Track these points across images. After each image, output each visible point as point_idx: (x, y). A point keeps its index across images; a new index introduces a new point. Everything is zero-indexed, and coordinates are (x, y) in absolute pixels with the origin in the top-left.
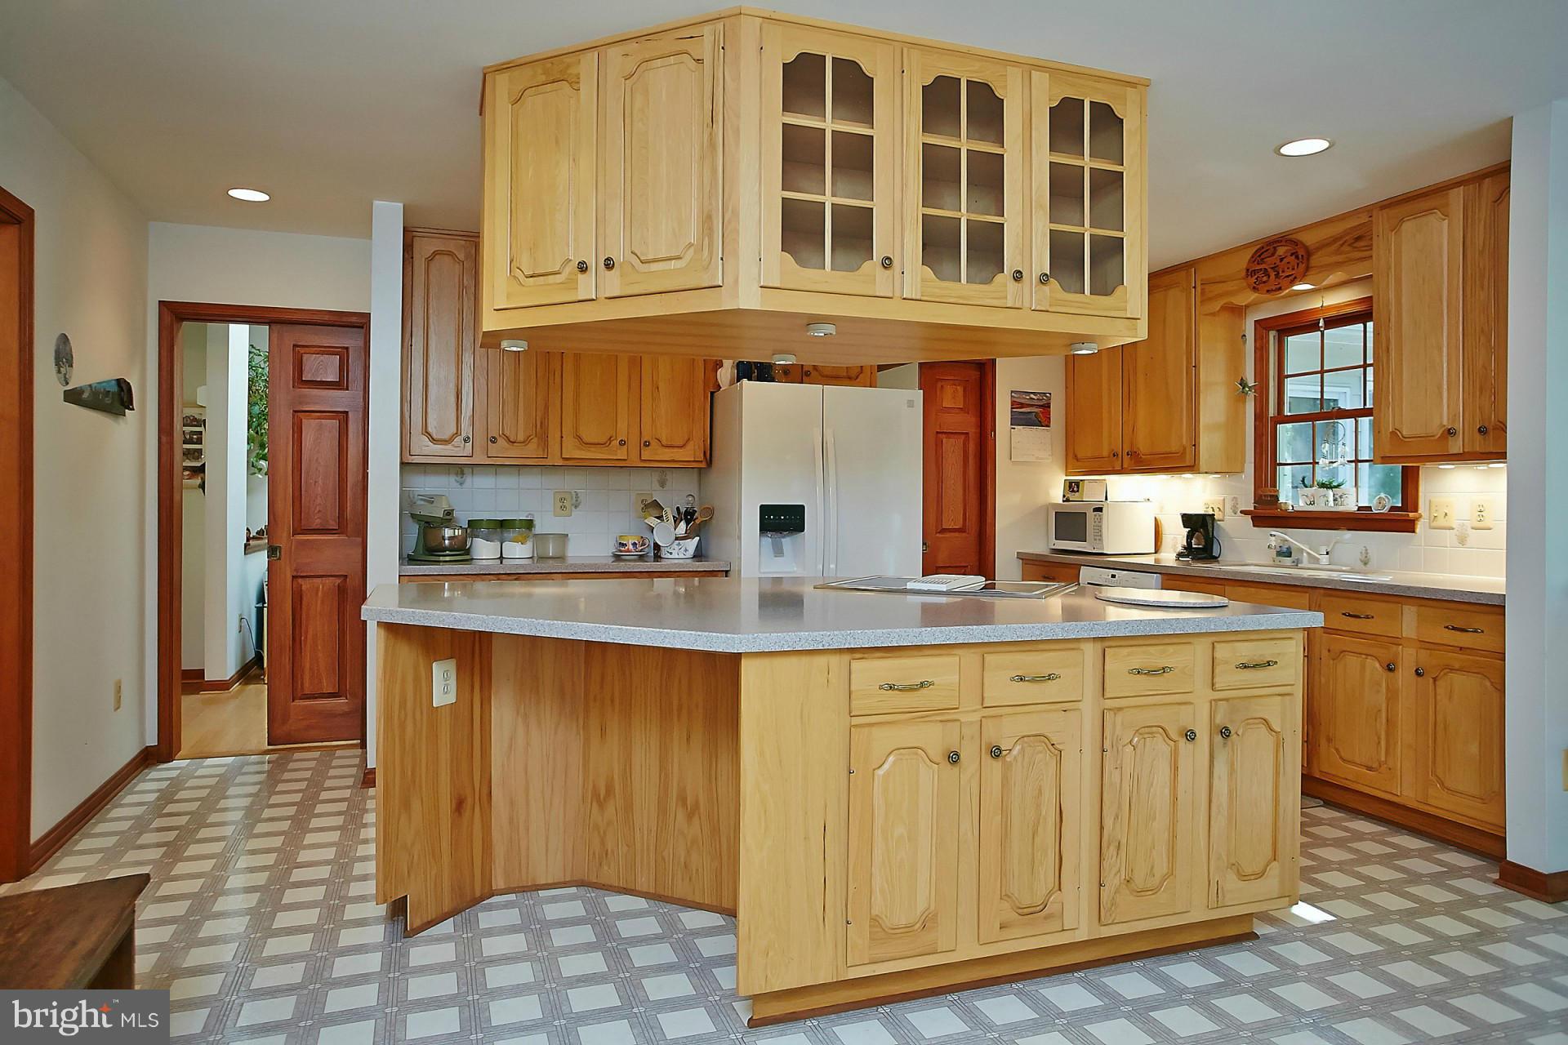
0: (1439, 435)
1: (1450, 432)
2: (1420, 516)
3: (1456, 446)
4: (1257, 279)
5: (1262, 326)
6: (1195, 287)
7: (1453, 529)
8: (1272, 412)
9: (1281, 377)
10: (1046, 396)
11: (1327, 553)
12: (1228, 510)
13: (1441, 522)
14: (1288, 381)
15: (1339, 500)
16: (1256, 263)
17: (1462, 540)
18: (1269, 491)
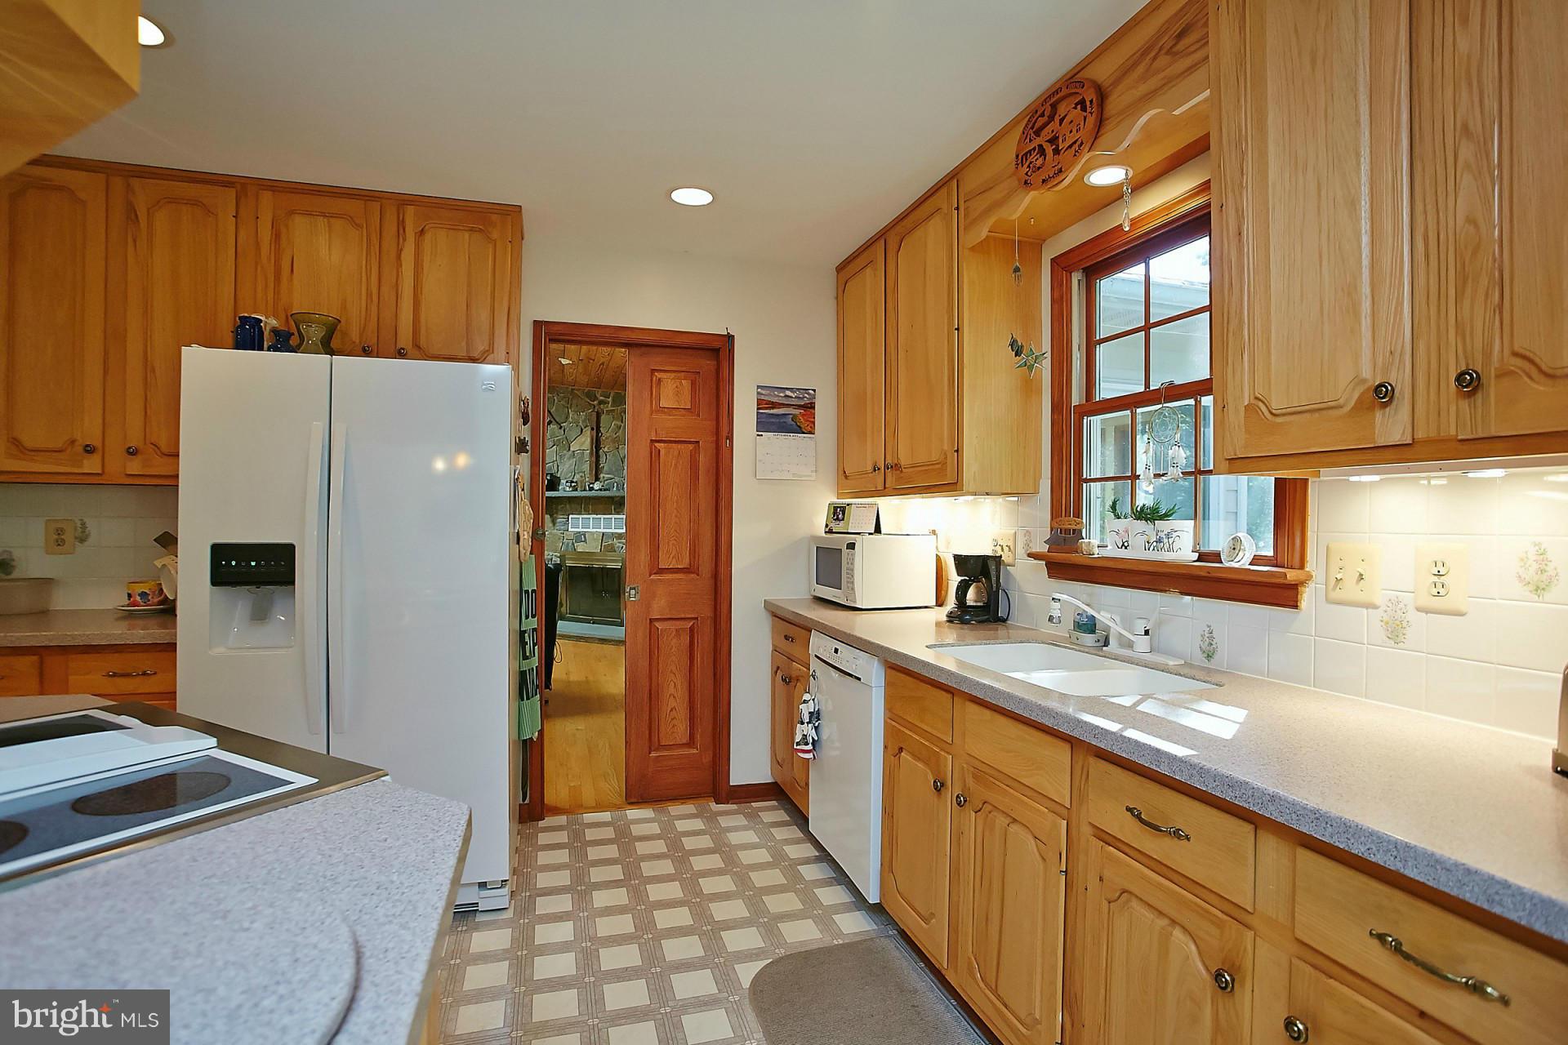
0: (1352, 403)
1: (1382, 394)
2: (1309, 577)
3: (1392, 427)
4: (1029, 166)
5: (1062, 265)
6: (957, 209)
7: (1375, 607)
8: (1077, 398)
9: (1091, 344)
10: (808, 394)
11: (1147, 633)
12: (1021, 551)
13: (1350, 591)
14: (1101, 351)
15: (1165, 540)
16: (1028, 140)
17: (1395, 632)
18: (1069, 523)
